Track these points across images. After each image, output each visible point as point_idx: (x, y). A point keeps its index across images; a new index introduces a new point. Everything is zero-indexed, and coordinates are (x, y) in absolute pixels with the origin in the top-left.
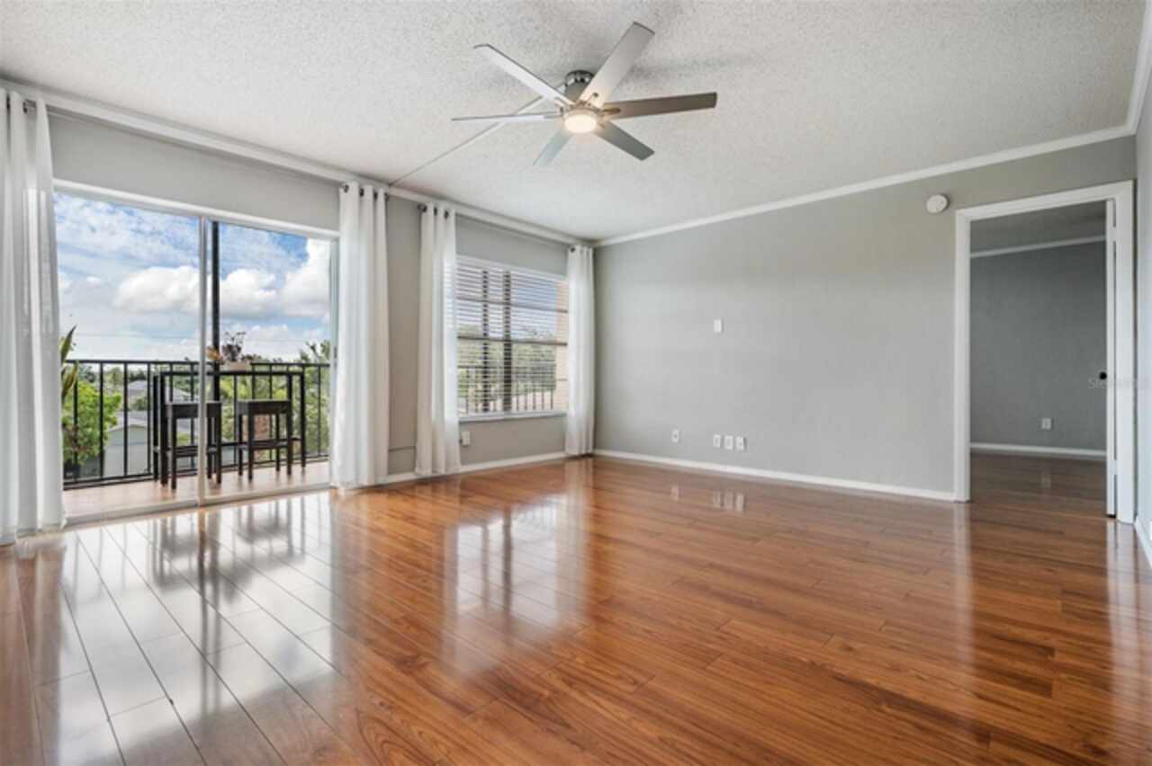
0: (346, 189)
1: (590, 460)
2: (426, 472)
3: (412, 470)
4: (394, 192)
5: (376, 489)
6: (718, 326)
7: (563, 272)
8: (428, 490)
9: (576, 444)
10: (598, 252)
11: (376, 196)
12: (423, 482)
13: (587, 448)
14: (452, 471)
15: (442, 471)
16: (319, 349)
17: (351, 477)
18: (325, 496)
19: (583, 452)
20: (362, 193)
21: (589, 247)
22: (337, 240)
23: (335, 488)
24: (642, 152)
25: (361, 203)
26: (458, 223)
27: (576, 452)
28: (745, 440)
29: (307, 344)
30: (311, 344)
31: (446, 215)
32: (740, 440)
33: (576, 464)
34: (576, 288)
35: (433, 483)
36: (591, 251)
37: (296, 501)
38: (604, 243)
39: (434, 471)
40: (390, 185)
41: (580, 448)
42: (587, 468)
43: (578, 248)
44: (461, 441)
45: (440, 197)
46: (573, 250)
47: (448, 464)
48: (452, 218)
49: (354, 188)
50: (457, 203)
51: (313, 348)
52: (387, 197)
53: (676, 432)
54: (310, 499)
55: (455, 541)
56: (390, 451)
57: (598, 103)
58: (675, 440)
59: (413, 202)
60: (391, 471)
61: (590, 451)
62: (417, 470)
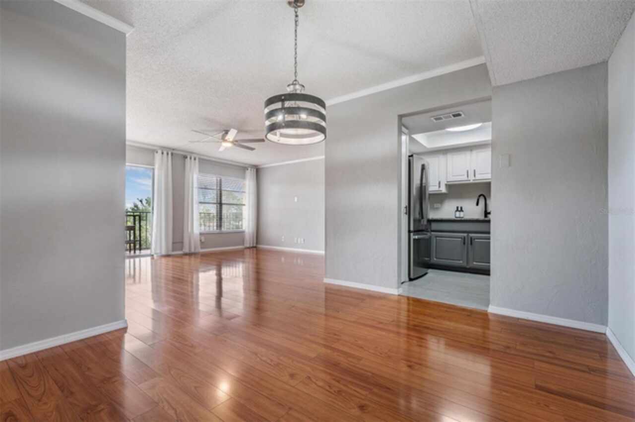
0: (157, 152)
1: (255, 249)
2: (186, 250)
3: (182, 250)
4: (174, 152)
5: (168, 256)
6: (296, 199)
7: (244, 178)
8: (187, 257)
9: (248, 242)
10: (258, 171)
11: (168, 154)
12: (186, 254)
13: (253, 244)
14: (197, 251)
15: (193, 250)
16: (144, 202)
17: (158, 251)
18: (149, 259)
19: (251, 245)
20: (163, 153)
21: (254, 168)
22: (153, 169)
23: (153, 255)
24: (252, 149)
25: (162, 156)
26: (199, 161)
27: (248, 245)
28: (304, 240)
29: (138, 199)
30: (140, 199)
31: (195, 159)
32: (302, 240)
33: (248, 250)
34: (249, 184)
35: (190, 255)
36: (255, 170)
37: (137, 260)
38: (261, 167)
39: (190, 251)
40: (173, 150)
41: (250, 244)
42: (253, 253)
43: (249, 169)
44: (201, 240)
45: (192, 153)
46: (247, 169)
47: (195, 248)
48: (197, 161)
49: (160, 152)
50: (198, 154)
51: (141, 201)
52: (172, 154)
53: (283, 237)
54: (143, 259)
55: (198, 278)
56: (173, 243)
57: (231, 140)
58: (283, 240)
59: (182, 155)
60: (173, 250)
61: (255, 245)
62: (184, 250)
